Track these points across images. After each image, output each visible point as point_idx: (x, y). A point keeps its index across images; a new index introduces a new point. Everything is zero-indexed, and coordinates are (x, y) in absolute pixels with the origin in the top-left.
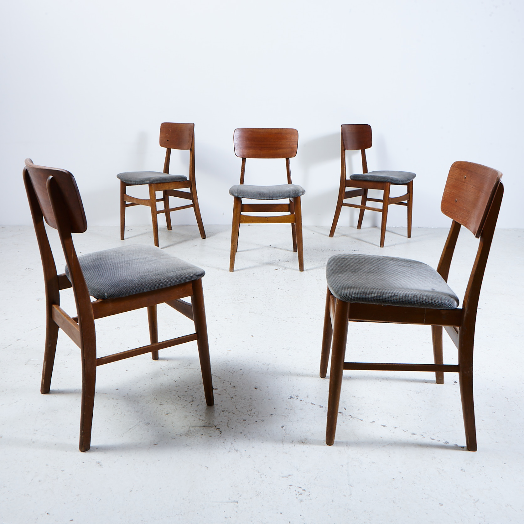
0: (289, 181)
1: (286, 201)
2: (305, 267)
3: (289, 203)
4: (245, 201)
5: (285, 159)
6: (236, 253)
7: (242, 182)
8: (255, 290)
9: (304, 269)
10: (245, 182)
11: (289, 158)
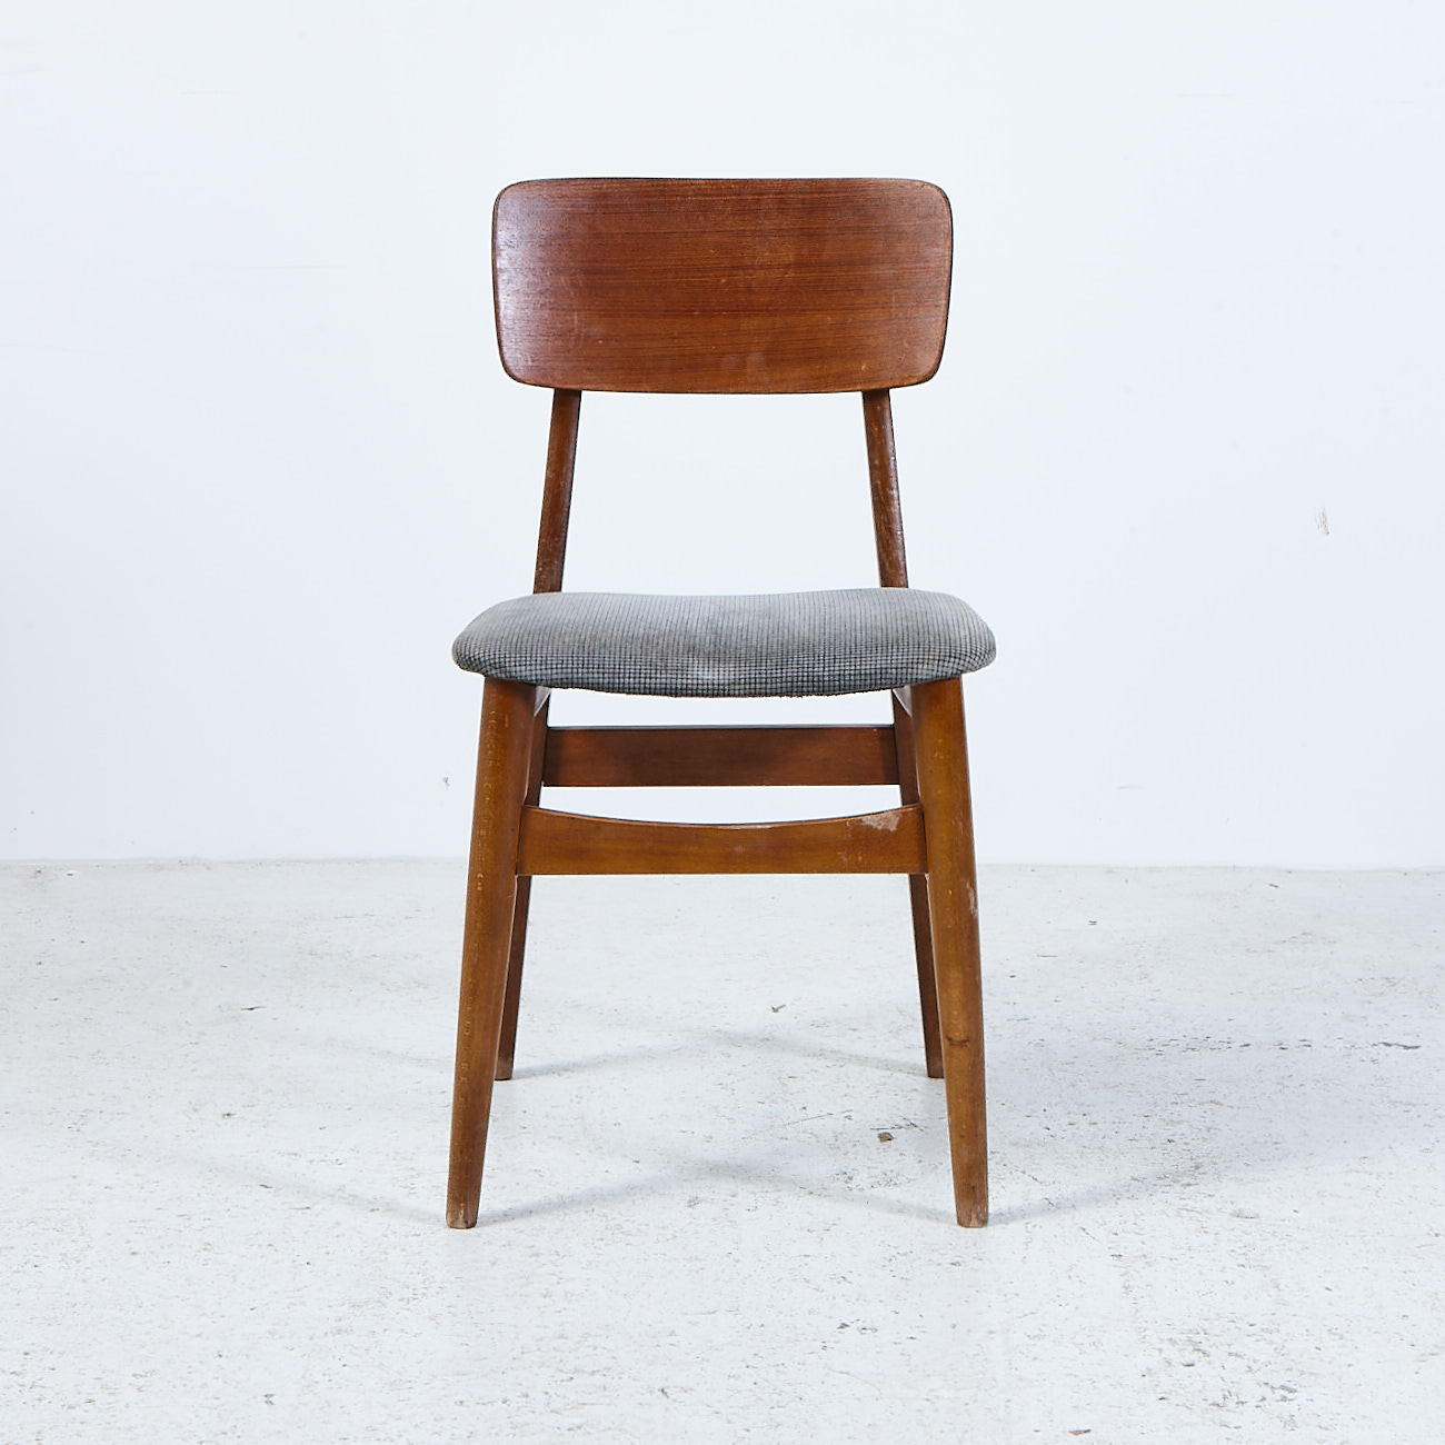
0: (892, 569)
1: (873, 709)
2: (1001, 1192)
3: (889, 720)
4: (571, 709)
5: (856, 399)
6: (498, 1087)
7: (549, 572)
8: (672, 1334)
9: (992, 1209)
10: (575, 576)
11: (885, 393)
